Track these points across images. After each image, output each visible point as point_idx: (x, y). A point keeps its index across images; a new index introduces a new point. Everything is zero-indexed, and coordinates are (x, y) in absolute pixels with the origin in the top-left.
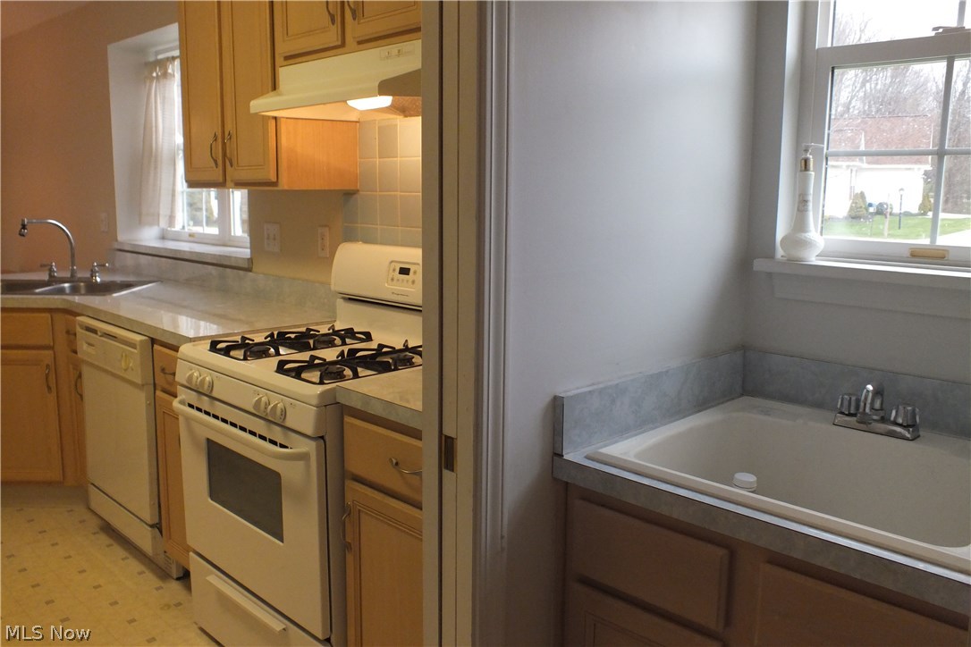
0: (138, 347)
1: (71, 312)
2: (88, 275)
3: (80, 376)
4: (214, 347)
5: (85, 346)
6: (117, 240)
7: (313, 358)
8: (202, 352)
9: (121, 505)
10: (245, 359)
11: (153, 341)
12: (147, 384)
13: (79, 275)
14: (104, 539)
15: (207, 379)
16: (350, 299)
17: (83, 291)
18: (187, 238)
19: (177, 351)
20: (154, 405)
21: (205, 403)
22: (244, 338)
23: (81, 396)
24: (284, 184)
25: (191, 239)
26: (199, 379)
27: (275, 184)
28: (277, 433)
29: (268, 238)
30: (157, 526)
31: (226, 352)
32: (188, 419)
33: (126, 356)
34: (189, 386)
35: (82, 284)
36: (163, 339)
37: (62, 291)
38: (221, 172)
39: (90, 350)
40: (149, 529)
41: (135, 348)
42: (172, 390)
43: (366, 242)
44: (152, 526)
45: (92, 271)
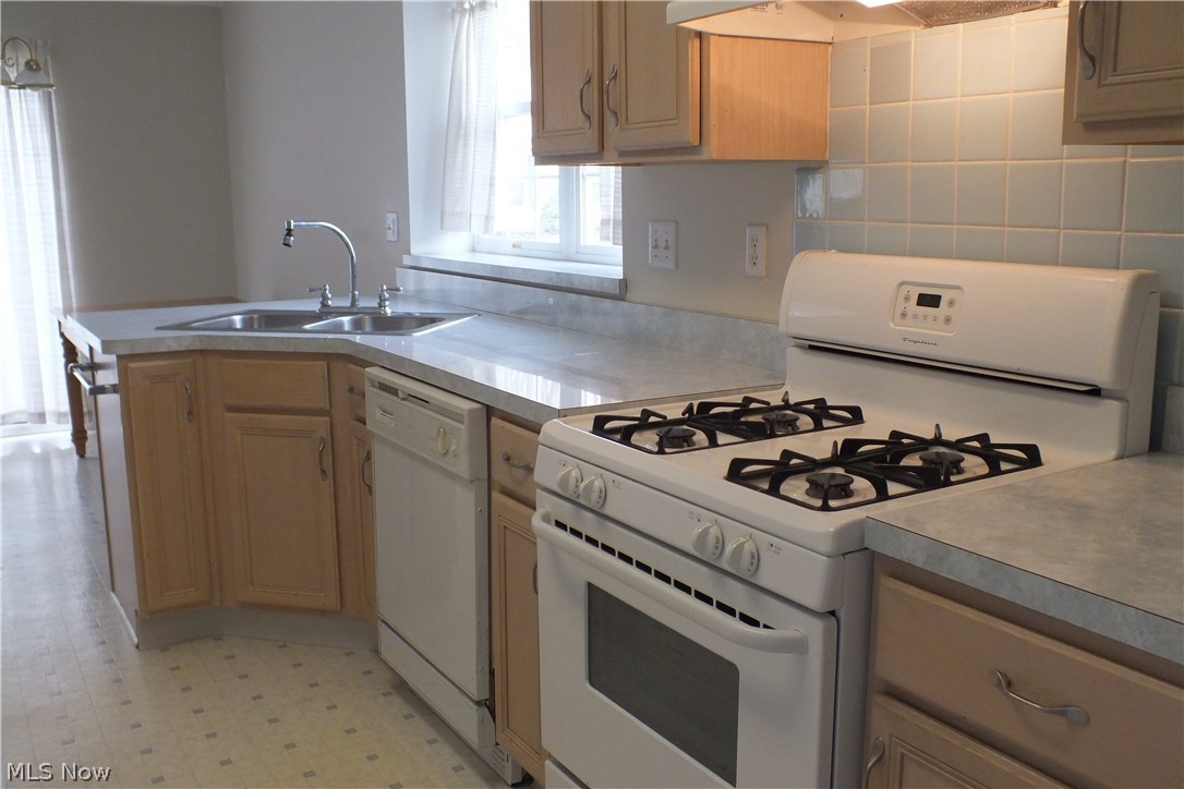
0: (466, 419)
1: (357, 359)
2: (374, 304)
3: (368, 457)
4: (600, 426)
5: (379, 413)
6: (409, 254)
7: (787, 455)
8: (580, 433)
9: (427, 661)
10: (661, 452)
11: (490, 411)
12: (478, 479)
13: (362, 303)
14: (398, 704)
15: (596, 483)
16: (811, 347)
17: (368, 329)
18: (510, 249)
19: (539, 433)
20: (488, 513)
21: (588, 524)
22: (647, 413)
23: (370, 487)
24: (712, 150)
25: (516, 251)
26: (582, 485)
27: (695, 149)
28: (739, 598)
29: (655, 247)
30: (488, 705)
31: (625, 436)
32: (554, 547)
33: (445, 433)
34: (561, 493)
35: (367, 317)
36: (508, 409)
37: (338, 329)
38: (596, 134)
39: (386, 419)
40: (476, 707)
41: (462, 422)
42: (523, 492)
43: (845, 249)
44: (478, 703)
45: (380, 297)
